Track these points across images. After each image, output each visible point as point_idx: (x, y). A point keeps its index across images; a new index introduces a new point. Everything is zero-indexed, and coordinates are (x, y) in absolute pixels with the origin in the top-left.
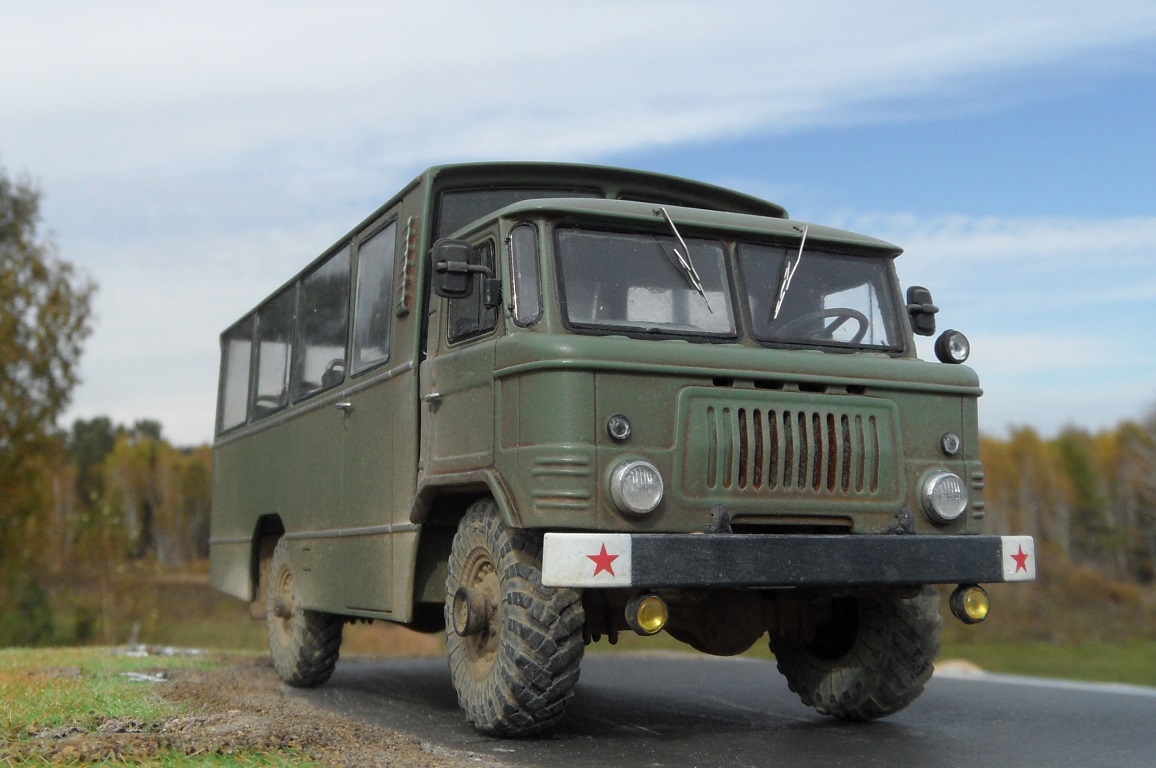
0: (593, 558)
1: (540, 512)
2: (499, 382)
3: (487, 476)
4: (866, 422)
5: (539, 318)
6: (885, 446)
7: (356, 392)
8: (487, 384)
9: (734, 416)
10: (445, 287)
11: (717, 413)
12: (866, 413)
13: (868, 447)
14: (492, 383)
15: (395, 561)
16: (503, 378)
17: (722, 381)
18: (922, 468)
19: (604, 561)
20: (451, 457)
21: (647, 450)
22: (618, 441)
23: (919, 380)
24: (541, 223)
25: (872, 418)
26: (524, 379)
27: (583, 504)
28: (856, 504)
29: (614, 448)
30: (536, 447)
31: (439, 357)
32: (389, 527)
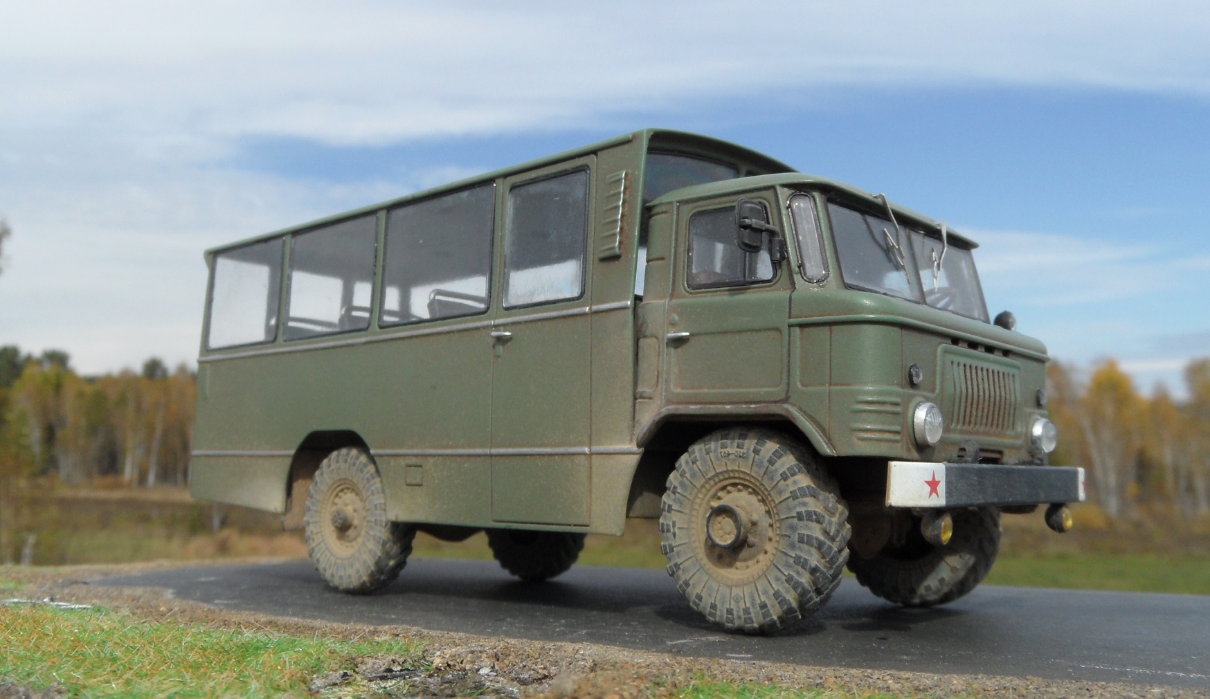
0: (928, 483)
1: (861, 443)
2: (798, 329)
3: (787, 410)
4: (1011, 377)
5: (826, 277)
6: (1019, 398)
7: (513, 323)
8: (777, 329)
9: (962, 367)
10: (747, 242)
11: (955, 365)
12: (1012, 371)
13: (1013, 398)
14: (785, 330)
15: (595, 480)
16: (802, 326)
17: (955, 340)
18: (1031, 414)
19: (933, 484)
20: (706, 390)
21: (925, 394)
22: (913, 385)
23: (1028, 348)
24: (816, 194)
25: (1013, 376)
26: (835, 328)
27: (898, 437)
28: (1006, 441)
29: (911, 391)
30: (856, 387)
31: (674, 301)
32: (586, 450)
